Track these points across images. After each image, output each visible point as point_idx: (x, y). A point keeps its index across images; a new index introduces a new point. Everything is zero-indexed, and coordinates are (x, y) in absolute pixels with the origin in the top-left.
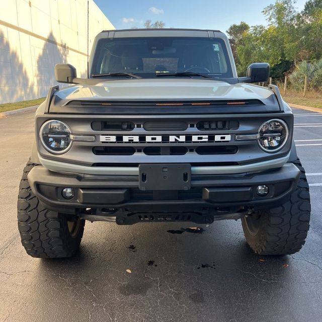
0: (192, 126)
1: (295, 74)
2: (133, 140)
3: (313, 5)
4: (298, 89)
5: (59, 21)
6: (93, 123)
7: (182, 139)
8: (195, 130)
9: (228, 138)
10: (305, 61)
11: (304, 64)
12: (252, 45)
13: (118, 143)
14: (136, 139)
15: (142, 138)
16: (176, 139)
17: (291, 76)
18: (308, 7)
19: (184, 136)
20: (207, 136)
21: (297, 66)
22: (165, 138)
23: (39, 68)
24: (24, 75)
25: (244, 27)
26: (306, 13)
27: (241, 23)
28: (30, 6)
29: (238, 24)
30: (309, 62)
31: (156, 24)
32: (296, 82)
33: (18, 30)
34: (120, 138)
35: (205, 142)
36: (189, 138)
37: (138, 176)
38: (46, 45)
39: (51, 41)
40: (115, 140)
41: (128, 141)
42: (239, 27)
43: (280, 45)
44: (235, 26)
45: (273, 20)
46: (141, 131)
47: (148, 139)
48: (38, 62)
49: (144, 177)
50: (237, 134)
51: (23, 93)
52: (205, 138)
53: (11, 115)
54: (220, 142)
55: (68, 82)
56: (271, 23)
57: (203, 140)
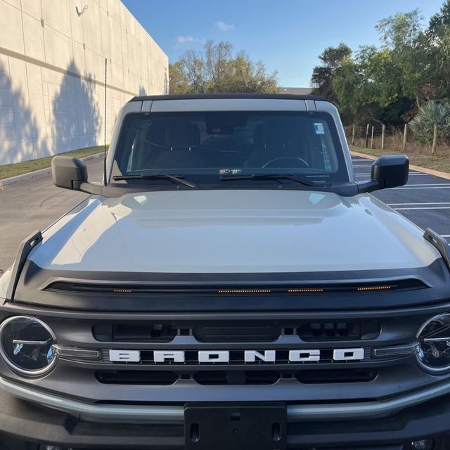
0: (289, 332)
1: (418, 119)
2: (173, 359)
3: (441, 21)
4: (423, 142)
5: (84, 46)
6: (95, 327)
7: (270, 356)
8: (295, 339)
9: (359, 354)
10: (433, 102)
11: (431, 105)
12: (355, 76)
13: (144, 363)
14: (179, 356)
15: (191, 355)
16: (256, 358)
17: (412, 123)
18: (435, 23)
19: (274, 352)
20: (318, 352)
21: (421, 109)
22: (237, 355)
23: (55, 111)
24: (33, 124)
25: (344, 51)
26: (432, 32)
27: (341, 44)
28: (43, 26)
29: (336, 46)
30: (438, 103)
31: (220, 45)
32: (420, 131)
33: (25, 60)
34: (147, 355)
35: (315, 362)
36: (282, 354)
37: (183, 425)
38: (65, 79)
39: (72, 74)
40: (137, 359)
41: (163, 361)
42: (337, 51)
43: (397, 76)
44: (331, 50)
45: (389, 39)
46: (189, 340)
47: (203, 356)
48: (54, 103)
49: (194, 429)
50: (376, 347)
51: (31, 149)
52: (315, 356)
53: (11, 184)
54: (344, 361)
55: (72, 188)
56: (385, 44)
57: (310, 359)
